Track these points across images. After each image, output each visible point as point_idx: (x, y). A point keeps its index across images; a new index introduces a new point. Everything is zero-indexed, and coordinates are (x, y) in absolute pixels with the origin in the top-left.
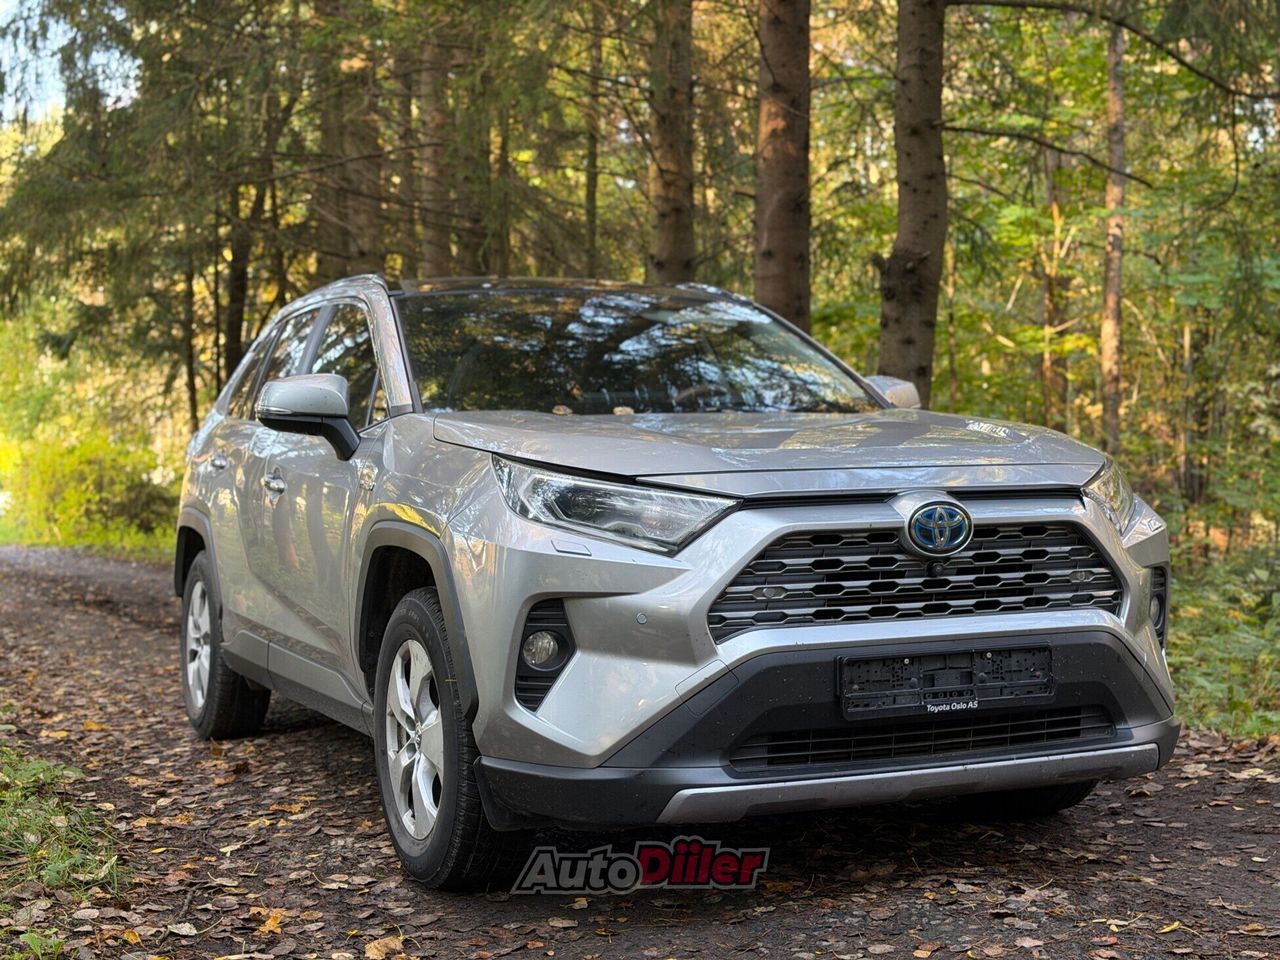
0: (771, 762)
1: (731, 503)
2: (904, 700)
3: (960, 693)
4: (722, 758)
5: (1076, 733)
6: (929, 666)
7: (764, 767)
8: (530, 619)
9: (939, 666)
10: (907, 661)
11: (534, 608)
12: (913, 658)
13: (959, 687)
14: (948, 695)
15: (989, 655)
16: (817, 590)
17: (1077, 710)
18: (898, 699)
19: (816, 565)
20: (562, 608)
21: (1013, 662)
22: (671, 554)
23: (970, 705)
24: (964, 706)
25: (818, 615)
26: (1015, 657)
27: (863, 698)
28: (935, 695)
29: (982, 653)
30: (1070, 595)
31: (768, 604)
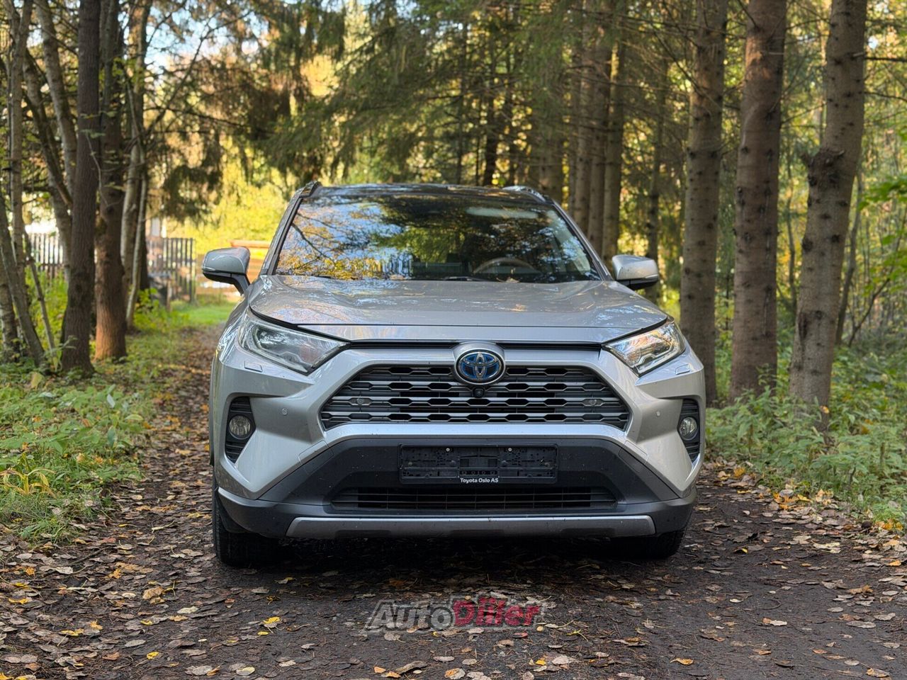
0: (360, 505)
1: (342, 344)
2: (446, 474)
3: (488, 472)
4: (324, 500)
5: (588, 504)
6: (465, 454)
7: (356, 508)
8: (231, 408)
9: (473, 454)
10: (448, 450)
11: (233, 402)
12: (453, 448)
13: (487, 468)
14: (478, 473)
15: (510, 450)
16: (392, 401)
17: (588, 489)
18: (441, 473)
19: (392, 386)
20: (249, 403)
21: (528, 455)
22: (306, 374)
23: (493, 480)
24: (488, 481)
25: (392, 417)
26: (529, 453)
27: (414, 470)
28: (469, 472)
29: (505, 448)
30: (582, 414)
31: (360, 408)
